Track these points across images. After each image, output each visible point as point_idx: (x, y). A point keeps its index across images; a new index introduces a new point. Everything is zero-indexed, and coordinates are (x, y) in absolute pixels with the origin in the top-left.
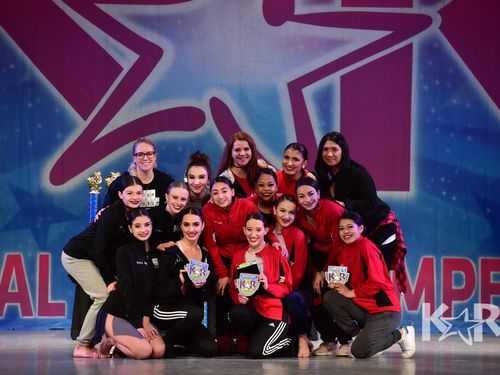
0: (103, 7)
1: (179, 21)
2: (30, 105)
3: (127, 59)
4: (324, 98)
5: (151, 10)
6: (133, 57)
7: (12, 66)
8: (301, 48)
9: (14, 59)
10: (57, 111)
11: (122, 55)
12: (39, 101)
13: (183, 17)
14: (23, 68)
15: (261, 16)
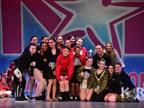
0: (56, 2)
1: (78, 6)
2: (35, 30)
3: (63, 17)
4: (120, 27)
5: (70, 2)
6: (65, 16)
7: (31, 19)
8: (113, 12)
9: (31, 17)
10: (43, 32)
11: (62, 15)
12: (38, 29)
13: (79, 4)
14: (33, 20)
15: (102, 4)
